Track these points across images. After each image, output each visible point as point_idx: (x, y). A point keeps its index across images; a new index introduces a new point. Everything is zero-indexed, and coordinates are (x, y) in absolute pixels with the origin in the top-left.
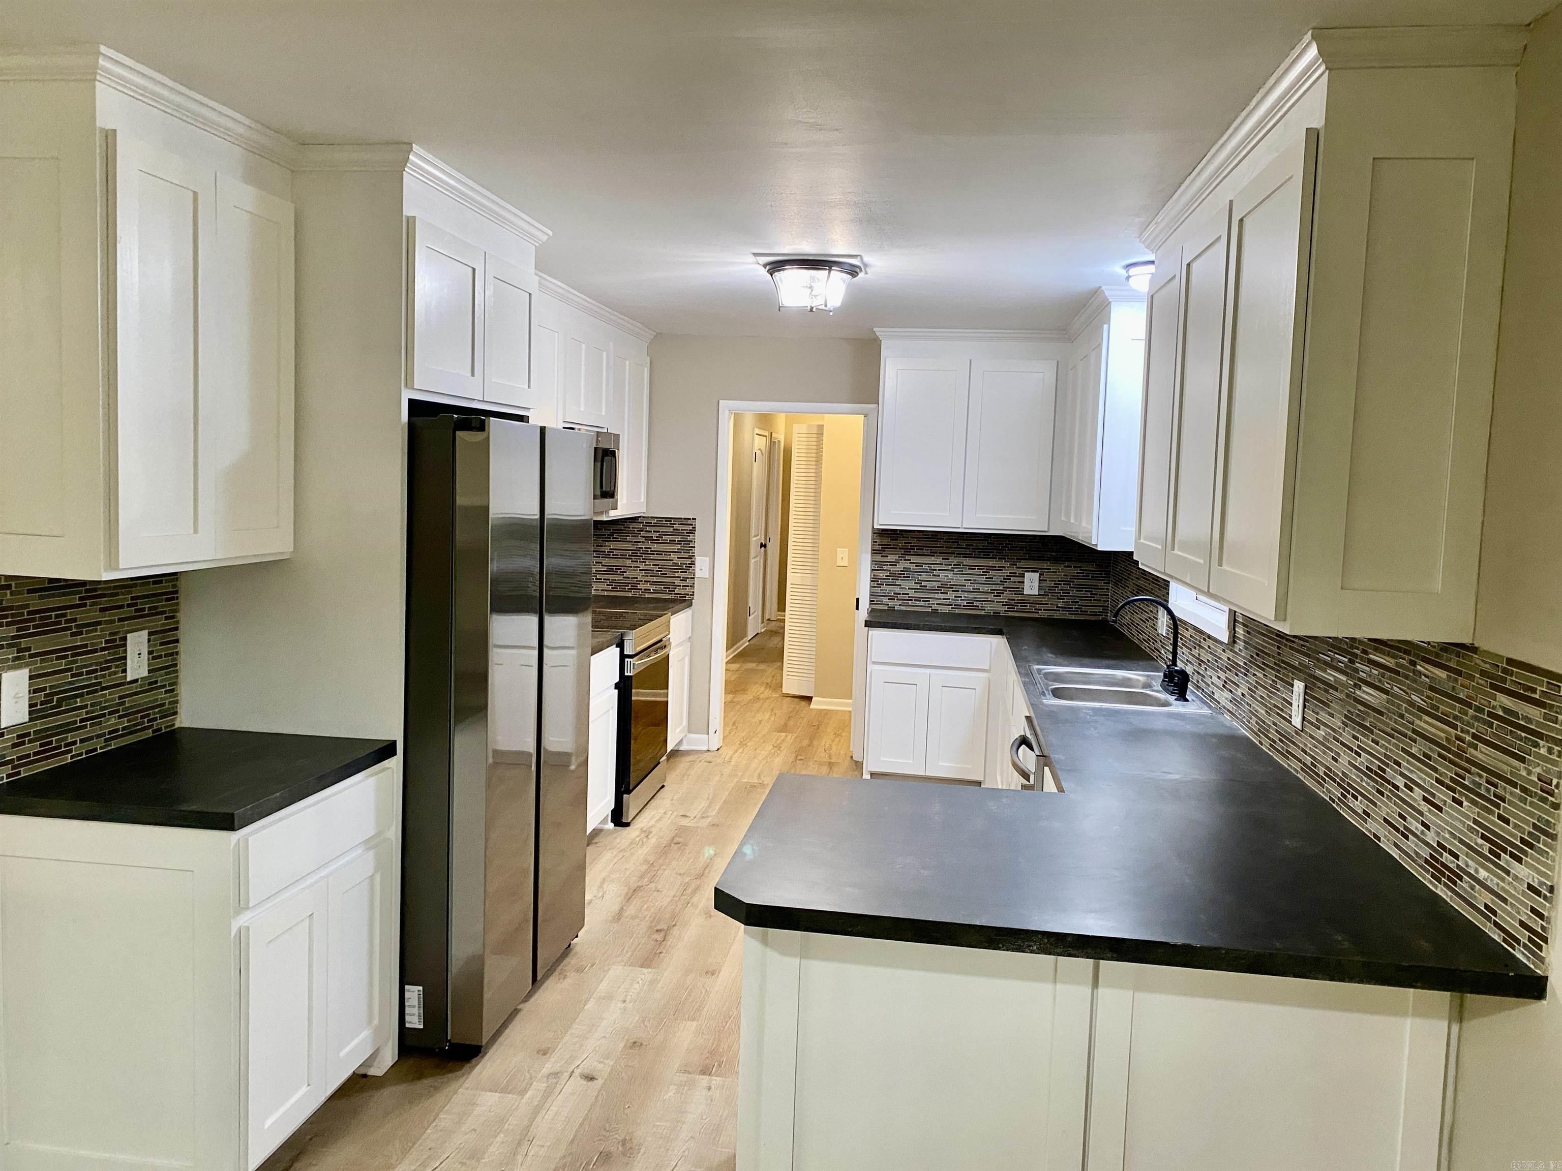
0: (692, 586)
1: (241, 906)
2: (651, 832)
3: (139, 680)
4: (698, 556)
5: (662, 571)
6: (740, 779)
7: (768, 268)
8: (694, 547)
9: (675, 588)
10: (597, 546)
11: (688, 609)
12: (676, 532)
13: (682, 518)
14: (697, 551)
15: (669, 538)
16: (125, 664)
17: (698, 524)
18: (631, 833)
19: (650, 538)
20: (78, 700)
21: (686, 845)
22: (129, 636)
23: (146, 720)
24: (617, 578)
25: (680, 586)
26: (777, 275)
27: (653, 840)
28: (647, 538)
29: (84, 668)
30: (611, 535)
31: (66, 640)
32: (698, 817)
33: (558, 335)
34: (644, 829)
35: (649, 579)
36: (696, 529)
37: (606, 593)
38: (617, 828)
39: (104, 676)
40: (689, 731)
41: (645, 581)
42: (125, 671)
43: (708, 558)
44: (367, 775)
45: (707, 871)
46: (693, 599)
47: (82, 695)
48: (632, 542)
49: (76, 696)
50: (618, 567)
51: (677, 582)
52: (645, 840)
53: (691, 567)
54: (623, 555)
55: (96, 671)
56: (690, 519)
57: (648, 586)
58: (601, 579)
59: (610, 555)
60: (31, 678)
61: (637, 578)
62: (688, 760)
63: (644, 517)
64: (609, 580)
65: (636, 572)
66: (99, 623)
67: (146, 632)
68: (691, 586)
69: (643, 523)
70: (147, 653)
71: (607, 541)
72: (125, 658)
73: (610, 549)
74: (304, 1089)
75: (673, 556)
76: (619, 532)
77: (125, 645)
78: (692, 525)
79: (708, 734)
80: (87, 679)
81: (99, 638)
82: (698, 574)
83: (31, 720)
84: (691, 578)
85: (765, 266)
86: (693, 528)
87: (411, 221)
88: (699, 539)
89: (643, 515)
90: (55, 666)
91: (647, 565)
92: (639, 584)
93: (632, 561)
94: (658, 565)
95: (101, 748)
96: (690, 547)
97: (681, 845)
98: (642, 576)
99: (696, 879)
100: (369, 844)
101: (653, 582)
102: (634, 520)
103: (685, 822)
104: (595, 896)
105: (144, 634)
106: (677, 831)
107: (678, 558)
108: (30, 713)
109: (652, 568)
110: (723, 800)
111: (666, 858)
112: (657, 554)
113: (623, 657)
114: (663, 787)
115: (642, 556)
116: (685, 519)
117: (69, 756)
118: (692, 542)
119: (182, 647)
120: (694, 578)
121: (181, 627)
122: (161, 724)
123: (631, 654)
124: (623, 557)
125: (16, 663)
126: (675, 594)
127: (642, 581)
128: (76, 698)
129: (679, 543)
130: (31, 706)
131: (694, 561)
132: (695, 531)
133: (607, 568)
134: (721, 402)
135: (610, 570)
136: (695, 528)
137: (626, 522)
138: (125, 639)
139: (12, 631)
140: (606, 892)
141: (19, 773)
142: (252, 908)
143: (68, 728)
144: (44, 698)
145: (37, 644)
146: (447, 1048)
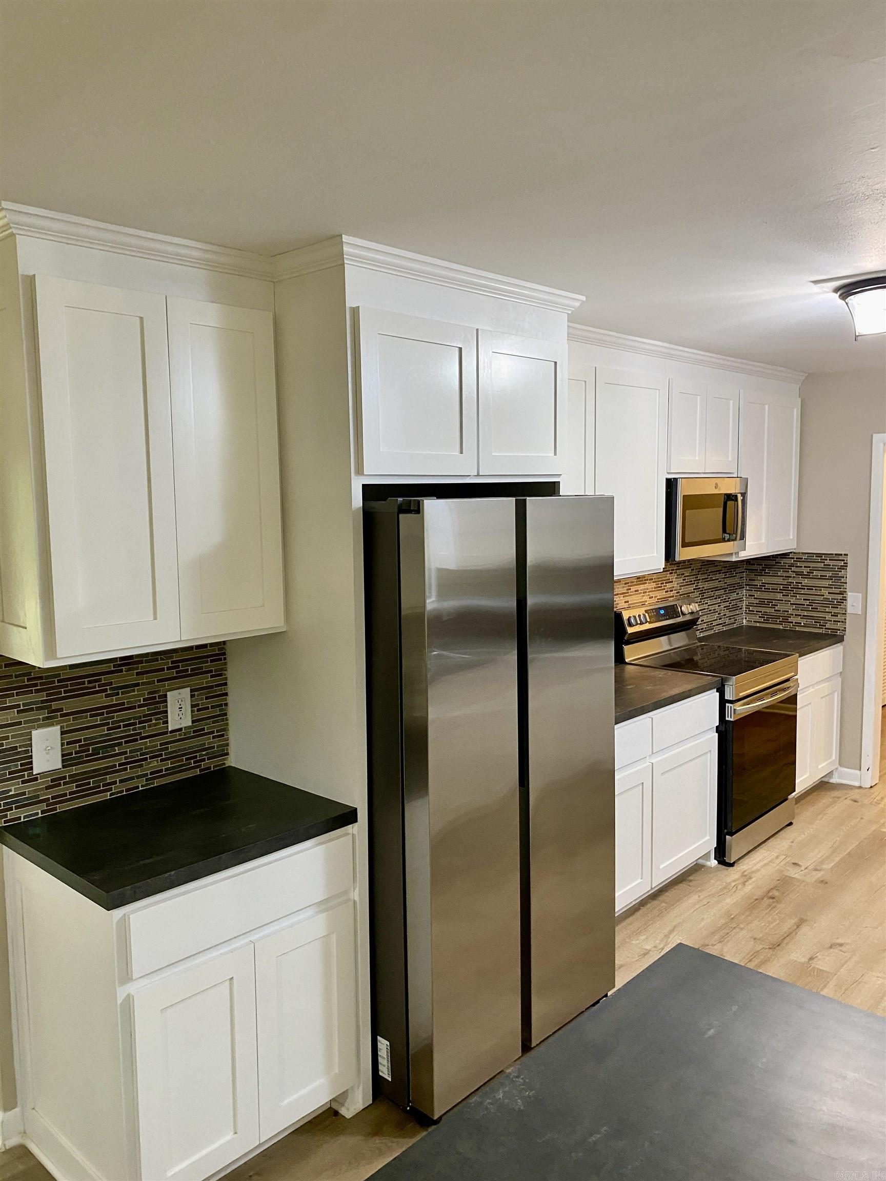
0: (844, 622)
1: (126, 977)
2: (751, 878)
3: (183, 729)
4: (849, 592)
5: (812, 605)
6: (880, 827)
7: (839, 293)
8: (846, 583)
9: (827, 623)
10: (749, 580)
11: (839, 644)
12: (827, 568)
13: (833, 554)
14: (848, 586)
15: (819, 574)
16: (167, 717)
17: (850, 560)
18: (733, 874)
19: (801, 574)
20: (116, 748)
21: (778, 902)
22: (168, 693)
23: (192, 761)
24: (768, 610)
25: (831, 621)
26: (852, 299)
27: (749, 888)
28: (798, 573)
29: (121, 722)
30: (763, 570)
31: (101, 700)
32: (810, 868)
33: (659, 392)
34: (746, 873)
35: (800, 613)
36: (848, 565)
37: (758, 625)
38: (720, 866)
39: (144, 727)
40: (841, 764)
41: (796, 615)
42: (167, 722)
43: (861, 595)
44: (318, 843)
45: (785, 942)
46: (844, 634)
47: (120, 744)
48: (783, 576)
49: (115, 745)
50: (770, 601)
51: (828, 617)
52: (740, 887)
53: (843, 603)
54: (774, 589)
55: (134, 724)
56: (841, 555)
57: (798, 619)
58: (754, 611)
59: (762, 588)
60: (62, 733)
61: (788, 612)
62: (832, 796)
63: (794, 553)
64: (761, 612)
65: (786, 605)
66: (137, 685)
67: (188, 689)
68: (842, 622)
69: (794, 558)
70: (190, 706)
71: (759, 575)
72: (166, 712)
73: (762, 583)
74: (229, 1136)
75: (823, 591)
76: (769, 567)
77: (166, 701)
78: (844, 560)
79: (860, 770)
80: (125, 731)
81: (138, 696)
82: (850, 610)
83: (64, 767)
84: (844, 614)
85: (836, 290)
86: (844, 563)
87: (355, 311)
88: (851, 575)
89: (794, 551)
90: (89, 722)
91: (798, 599)
92: (791, 617)
93: (783, 595)
94: (809, 600)
95: (142, 786)
96: (841, 583)
97: (774, 900)
98: (793, 609)
99: (770, 948)
100: (324, 905)
101: (804, 616)
102: (784, 556)
103: (794, 873)
104: (655, 947)
105: (187, 692)
106: (778, 882)
107: (829, 593)
108: (63, 761)
109: (802, 602)
110: (847, 851)
111: (750, 915)
112: (807, 589)
113: (723, 702)
114: (790, 824)
115: (793, 591)
116: (836, 554)
117: (109, 793)
118: (844, 577)
119: (230, 699)
120: (846, 614)
121: (229, 682)
122: (212, 764)
123: (731, 699)
124: (774, 591)
125: (48, 721)
126: (825, 629)
127: (793, 615)
128: (114, 747)
129: (831, 578)
130: (63, 756)
131: (845, 597)
132: (847, 566)
133: (759, 601)
134: (875, 436)
135: (762, 603)
136: (847, 563)
137: (778, 558)
138: (166, 696)
139: (43, 696)
140: (669, 944)
141: (55, 809)
142: (136, 980)
143: (110, 770)
144: (79, 748)
145: (69, 705)
146: (408, 1108)
